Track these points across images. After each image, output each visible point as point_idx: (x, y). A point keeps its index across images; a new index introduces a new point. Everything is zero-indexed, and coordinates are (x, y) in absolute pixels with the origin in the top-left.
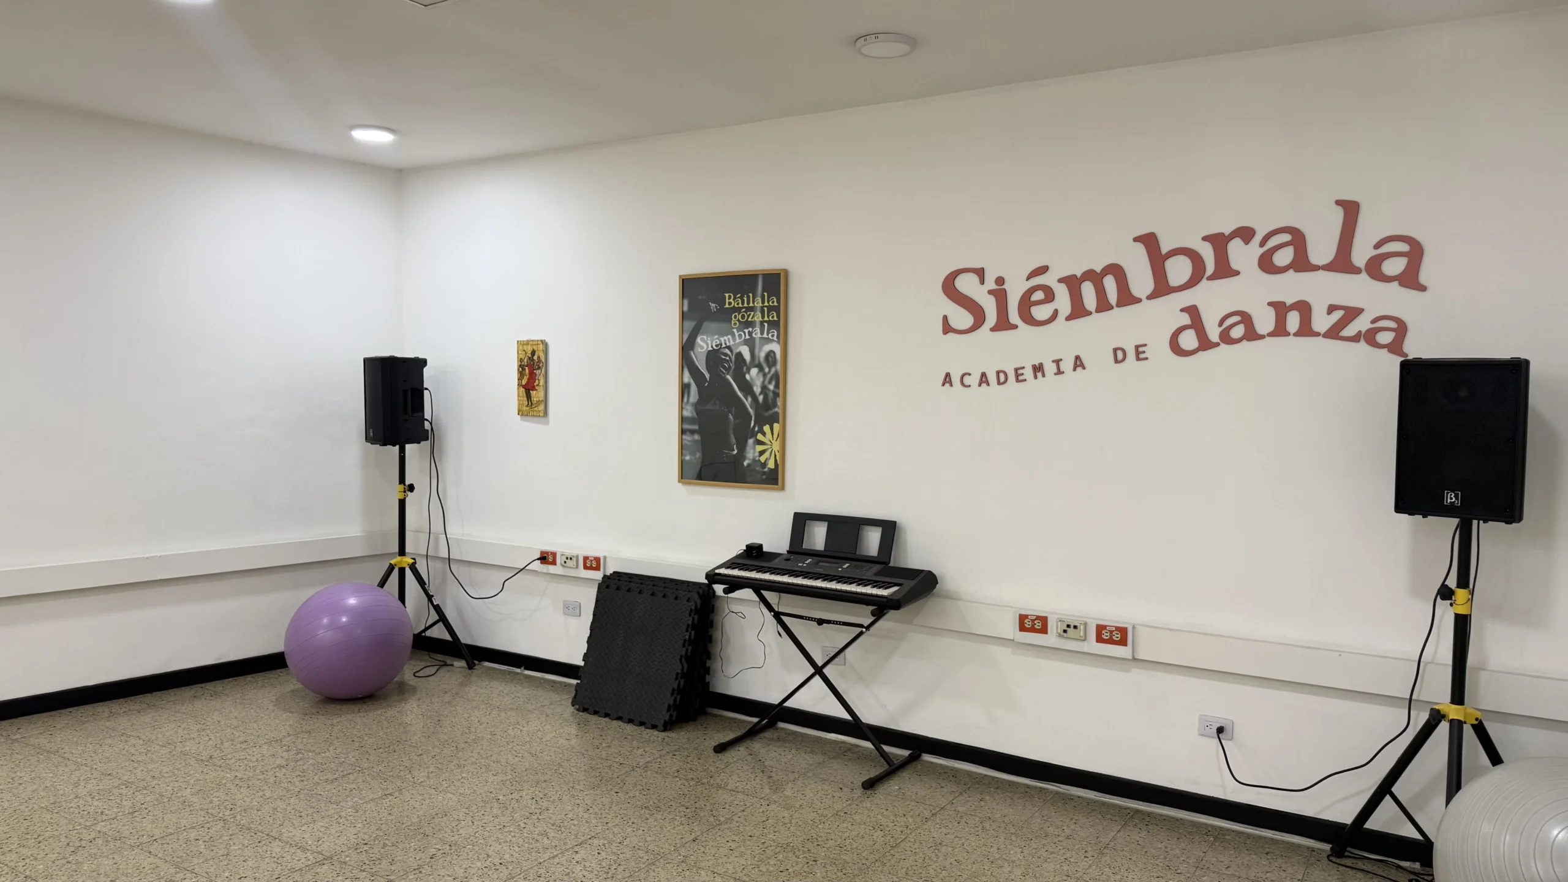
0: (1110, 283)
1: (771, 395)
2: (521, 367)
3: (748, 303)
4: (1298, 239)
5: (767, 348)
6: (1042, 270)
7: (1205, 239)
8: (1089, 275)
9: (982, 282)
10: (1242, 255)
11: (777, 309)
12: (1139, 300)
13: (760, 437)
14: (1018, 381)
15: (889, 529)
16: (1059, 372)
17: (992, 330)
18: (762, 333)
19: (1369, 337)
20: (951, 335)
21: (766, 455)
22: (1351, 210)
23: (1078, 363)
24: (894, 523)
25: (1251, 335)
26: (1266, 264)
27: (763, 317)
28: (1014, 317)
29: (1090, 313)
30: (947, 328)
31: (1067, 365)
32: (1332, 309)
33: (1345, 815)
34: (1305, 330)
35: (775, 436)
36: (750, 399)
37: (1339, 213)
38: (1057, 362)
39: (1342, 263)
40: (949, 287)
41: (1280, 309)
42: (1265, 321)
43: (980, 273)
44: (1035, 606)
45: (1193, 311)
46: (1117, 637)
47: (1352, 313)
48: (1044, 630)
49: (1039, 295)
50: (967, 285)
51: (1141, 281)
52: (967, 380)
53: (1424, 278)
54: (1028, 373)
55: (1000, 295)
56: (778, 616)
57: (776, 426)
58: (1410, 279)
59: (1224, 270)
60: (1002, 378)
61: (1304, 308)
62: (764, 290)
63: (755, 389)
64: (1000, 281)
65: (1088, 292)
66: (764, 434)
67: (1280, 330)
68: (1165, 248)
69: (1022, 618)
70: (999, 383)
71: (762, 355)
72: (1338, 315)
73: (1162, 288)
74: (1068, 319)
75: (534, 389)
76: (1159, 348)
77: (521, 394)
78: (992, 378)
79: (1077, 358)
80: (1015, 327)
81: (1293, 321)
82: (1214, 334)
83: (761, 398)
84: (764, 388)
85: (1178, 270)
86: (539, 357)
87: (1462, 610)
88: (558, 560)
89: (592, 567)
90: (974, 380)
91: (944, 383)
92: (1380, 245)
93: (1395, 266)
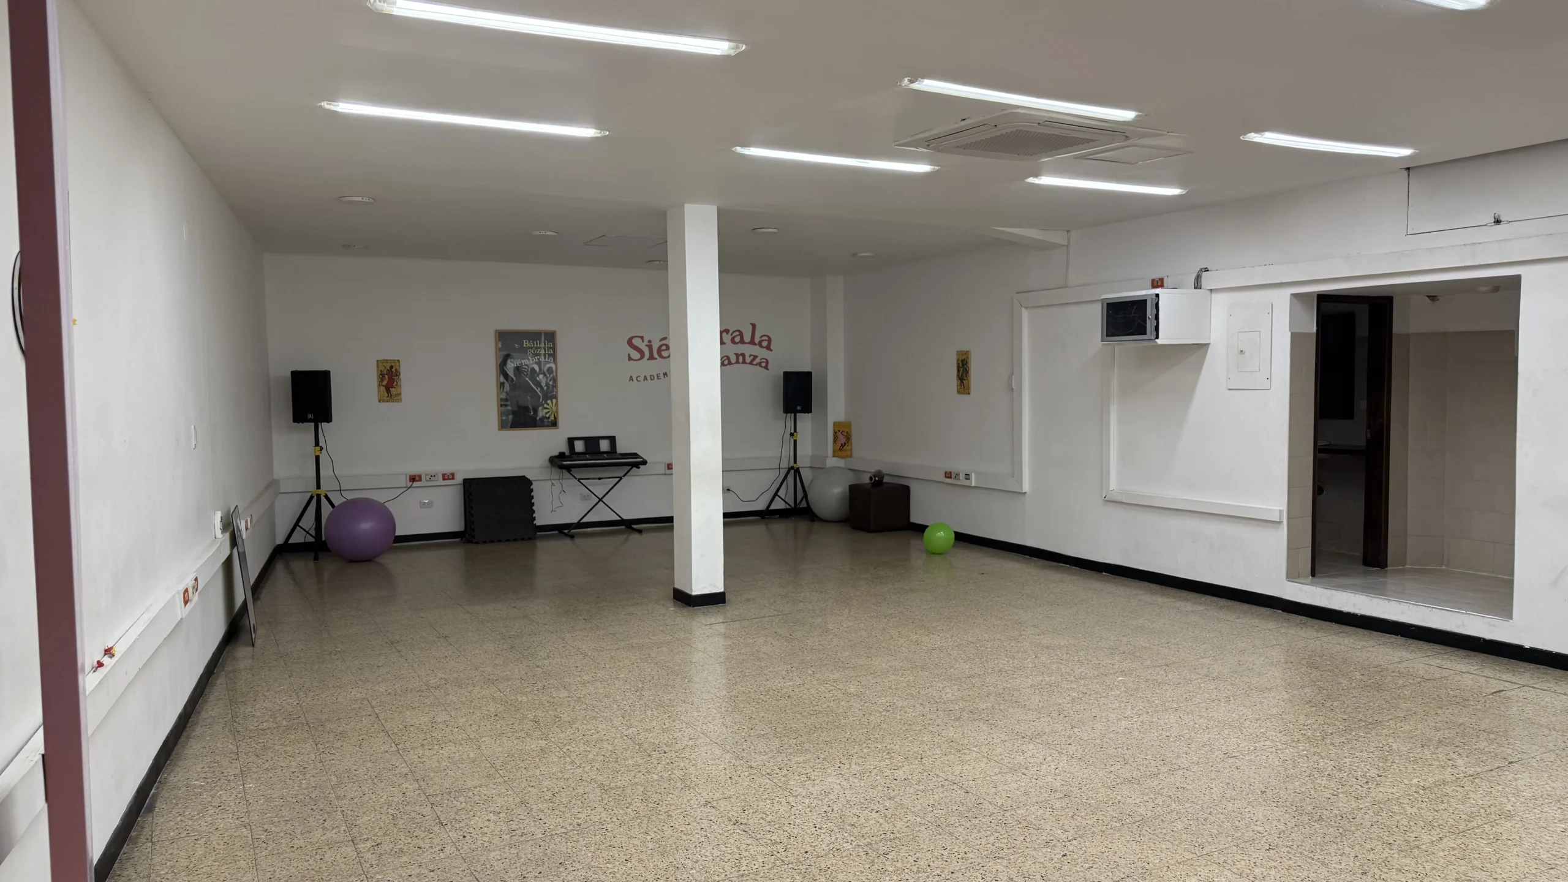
1: (551, 387)
2: (382, 376)
3: (537, 344)
4: (741, 334)
5: (548, 366)
6: (665, 338)
9: (643, 341)
10: (726, 338)
11: (554, 349)
13: (545, 406)
14: (658, 379)
15: (612, 440)
17: (648, 360)
18: (545, 359)
19: (760, 364)
20: (632, 361)
21: (550, 413)
22: (754, 326)
24: (614, 437)
25: (729, 363)
26: (733, 341)
27: (545, 351)
28: (656, 355)
30: (630, 359)
32: (750, 356)
34: (744, 362)
35: (554, 405)
36: (539, 389)
37: (751, 327)
39: (752, 342)
40: (630, 342)
41: (737, 355)
42: (733, 360)
43: (642, 338)
47: (755, 357)
49: (664, 347)
50: (637, 342)
52: (639, 379)
53: (773, 347)
54: (661, 376)
55: (650, 347)
56: (579, 480)
57: (554, 401)
58: (768, 348)
60: (652, 378)
61: (743, 355)
62: (545, 340)
63: (542, 384)
64: (650, 341)
66: (548, 404)
67: (737, 362)
69: (668, 465)
70: (651, 380)
71: (545, 369)
72: (752, 357)
75: (392, 387)
77: (382, 390)
78: (648, 378)
80: (656, 359)
81: (740, 359)
83: (545, 388)
84: (547, 385)
86: (396, 370)
87: (795, 439)
88: (423, 478)
89: (448, 479)
90: (641, 379)
91: (630, 380)
92: (761, 337)
93: (765, 344)
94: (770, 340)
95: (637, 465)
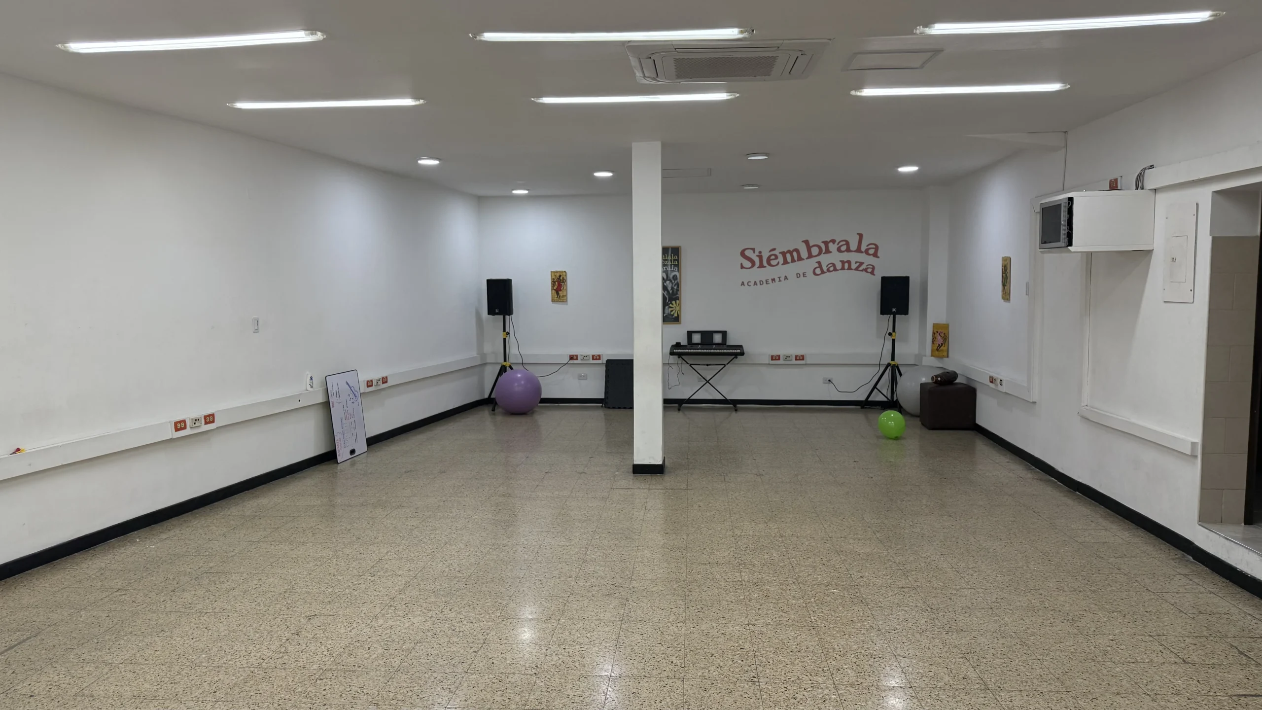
0: (795, 254)
1: (675, 290)
2: (553, 282)
3: (665, 257)
4: (847, 243)
5: (674, 274)
6: (774, 249)
7: (822, 242)
8: (789, 252)
9: (754, 252)
10: (832, 247)
11: (678, 260)
12: (803, 259)
13: (671, 305)
14: (767, 284)
15: (724, 334)
16: (780, 281)
17: (758, 268)
18: (671, 268)
19: (866, 270)
20: (744, 270)
21: (674, 312)
22: (861, 236)
23: (786, 278)
24: (726, 332)
25: (835, 270)
26: (839, 250)
27: (671, 262)
28: (765, 263)
29: (789, 263)
30: (742, 267)
31: (783, 279)
32: (856, 262)
33: (863, 398)
34: (850, 268)
35: (677, 304)
36: (666, 292)
37: (858, 236)
38: (779, 278)
39: (858, 250)
40: (743, 254)
41: (843, 262)
42: (839, 266)
43: (753, 250)
44: (775, 353)
45: (819, 263)
46: (801, 358)
47: (861, 264)
48: (779, 359)
49: (773, 257)
50: (748, 253)
51: (804, 254)
52: (749, 284)
53: (879, 255)
54: (770, 281)
55: (760, 257)
56: (690, 365)
57: (678, 301)
58: (875, 255)
59: (828, 251)
60: (761, 283)
61: (849, 262)
62: (671, 253)
63: (668, 288)
64: (760, 252)
65: (788, 256)
66: (673, 304)
67: (843, 268)
68: (811, 245)
69: (772, 357)
70: (760, 284)
71: (671, 276)
72: (858, 264)
73: (810, 256)
74: (782, 264)
75: (561, 290)
76: (810, 273)
77: (553, 293)
78: (758, 283)
79: (786, 276)
80: (765, 267)
81: (846, 266)
82: (825, 269)
83: (671, 292)
84: (672, 288)
85: (815, 251)
86: (563, 278)
87: (893, 338)
88: (579, 358)
89: (596, 359)
90: (752, 284)
91: (742, 285)
92: (867, 246)
93: (872, 251)
94: (877, 248)
95: (736, 355)
